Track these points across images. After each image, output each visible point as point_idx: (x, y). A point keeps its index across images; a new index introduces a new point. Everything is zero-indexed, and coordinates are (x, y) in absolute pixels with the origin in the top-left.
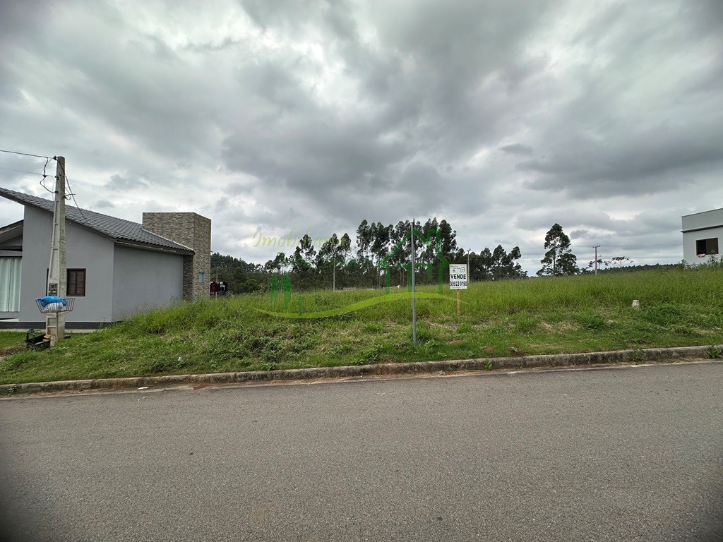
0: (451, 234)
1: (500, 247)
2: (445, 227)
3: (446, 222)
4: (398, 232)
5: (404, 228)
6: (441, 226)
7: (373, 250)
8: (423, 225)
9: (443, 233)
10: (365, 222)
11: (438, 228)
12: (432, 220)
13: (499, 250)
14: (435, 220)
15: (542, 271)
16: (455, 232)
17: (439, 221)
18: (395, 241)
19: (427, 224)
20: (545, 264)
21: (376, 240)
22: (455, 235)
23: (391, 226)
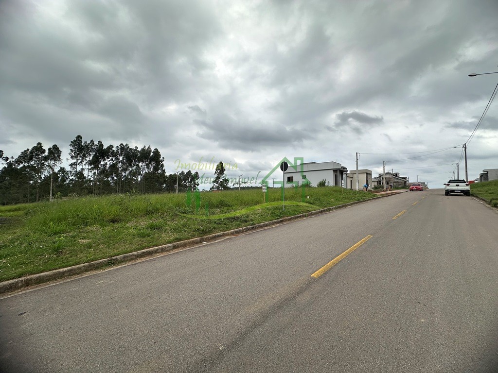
0: (160, 159)
1: (190, 171)
2: (157, 153)
3: (158, 150)
4: (117, 151)
5: (123, 149)
6: (154, 152)
7: (90, 163)
8: (139, 149)
9: (154, 158)
10: (79, 138)
11: (152, 154)
12: (147, 147)
13: (189, 173)
14: (149, 147)
15: (213, 187)
16: (163, 158)
17: (153, 149)
18: (114, 159)
19: (143, 149)
20: (215, 184)
21: (94, 156)
22: (163, 161)
23: (113, 147)
